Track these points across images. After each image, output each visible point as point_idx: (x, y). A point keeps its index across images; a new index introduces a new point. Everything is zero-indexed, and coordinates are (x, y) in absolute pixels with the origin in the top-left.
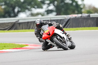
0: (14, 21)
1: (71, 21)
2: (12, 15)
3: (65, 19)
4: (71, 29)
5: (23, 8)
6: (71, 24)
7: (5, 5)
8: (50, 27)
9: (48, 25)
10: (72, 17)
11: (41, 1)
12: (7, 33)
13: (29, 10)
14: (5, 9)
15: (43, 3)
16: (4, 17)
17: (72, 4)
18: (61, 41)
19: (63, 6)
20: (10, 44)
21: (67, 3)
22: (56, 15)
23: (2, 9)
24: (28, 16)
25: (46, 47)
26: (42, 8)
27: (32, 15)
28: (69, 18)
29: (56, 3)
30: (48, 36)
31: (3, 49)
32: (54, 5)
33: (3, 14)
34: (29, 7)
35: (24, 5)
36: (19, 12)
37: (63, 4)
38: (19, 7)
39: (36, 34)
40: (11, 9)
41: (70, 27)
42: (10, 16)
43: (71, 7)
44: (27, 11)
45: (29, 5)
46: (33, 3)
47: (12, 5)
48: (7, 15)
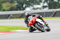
0: (23, 13)
1: (57, 13)
2: (22, 9)
3: (54, 12)
5: (28, 5)
6: (57, 14)
7: (17, 3)
8: (34, 17)
9: (32, 16)
10: (58, 10)
12: (18, 20)
13: (32, 6)
16: (17, 10)
19: (53, 4)
20: (20, 27)
21: (55, 2)
22: (49, 9)
23: (15, 5)
24: (31, 10)
25: (32, 30)
27: (34, 9)
28: (56, 11)
30: (32, 23)
31: (16, 30)
32: (47, 3)
33: (16, 8)
34: (32, 4)
35: (29, 3)
36: (26, 7)
37: (53, 2)
38: (26, 4)
40: (21, 5)
42: (20, 10)
43: (58, 4)
44: (31, 6)
45: (32, 3)
46: (34, 2)
47: (21, 3)
48: (18, 9)
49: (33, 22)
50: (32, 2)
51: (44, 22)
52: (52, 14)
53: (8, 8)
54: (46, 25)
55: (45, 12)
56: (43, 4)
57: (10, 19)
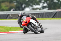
2: (21, 9)
4: (57, 18)
5: (28, 5)
6: (57, 15)
11: (39, 1)
13: (32, 6)
14: (16, 5)
15: (40, 2)
17: (58, 3)
18: (34, 27)
26: (39, 5)
27: (33, 9)
29: (48, 2)
32: (47, 3)
34: (31, 4)
38: (25, 4)
39: (18, 22)
40: (20, 5)
41: (57, 17)
46: (34, 2)
48: (17, 9)
49: (26, 23)
50: (32, 2)
51: (38, 23)
52: (52, 15)
53: (7, 8)
54: (40, 26)
55: (45, 13)
56: (43, 4)
57: (9, 19)
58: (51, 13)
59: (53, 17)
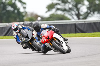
58: (3, 28)
59: (6, 35)
